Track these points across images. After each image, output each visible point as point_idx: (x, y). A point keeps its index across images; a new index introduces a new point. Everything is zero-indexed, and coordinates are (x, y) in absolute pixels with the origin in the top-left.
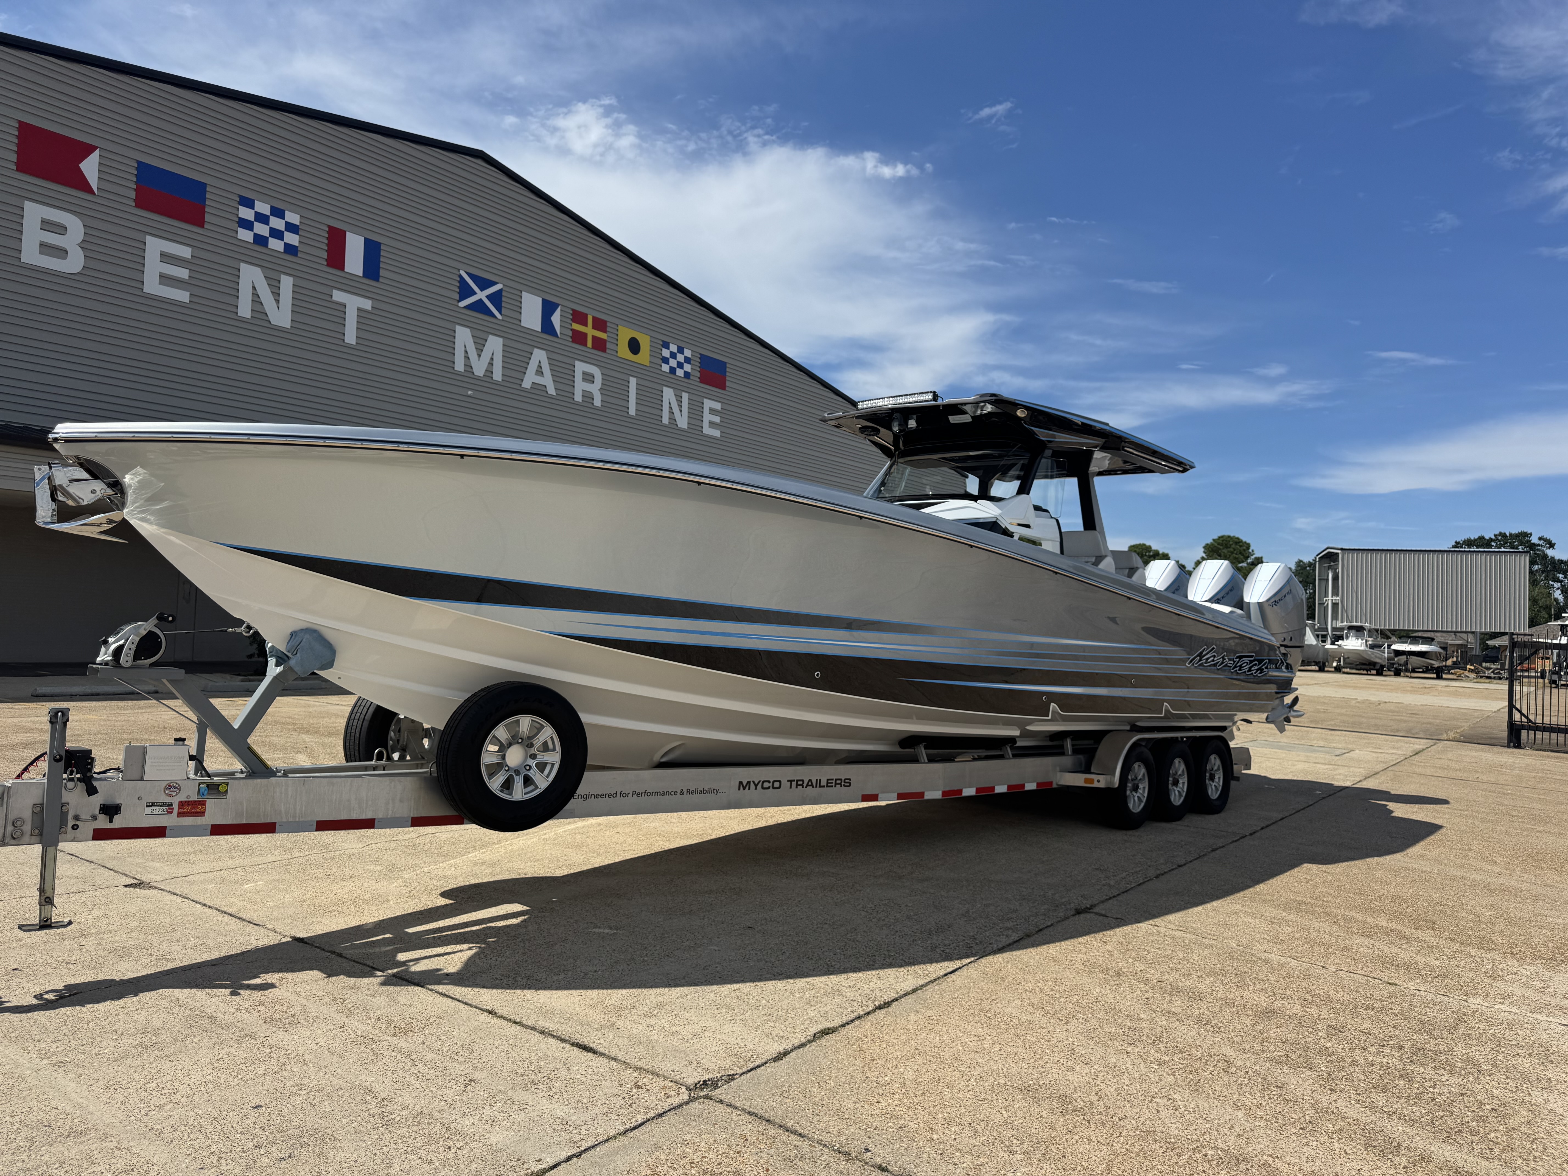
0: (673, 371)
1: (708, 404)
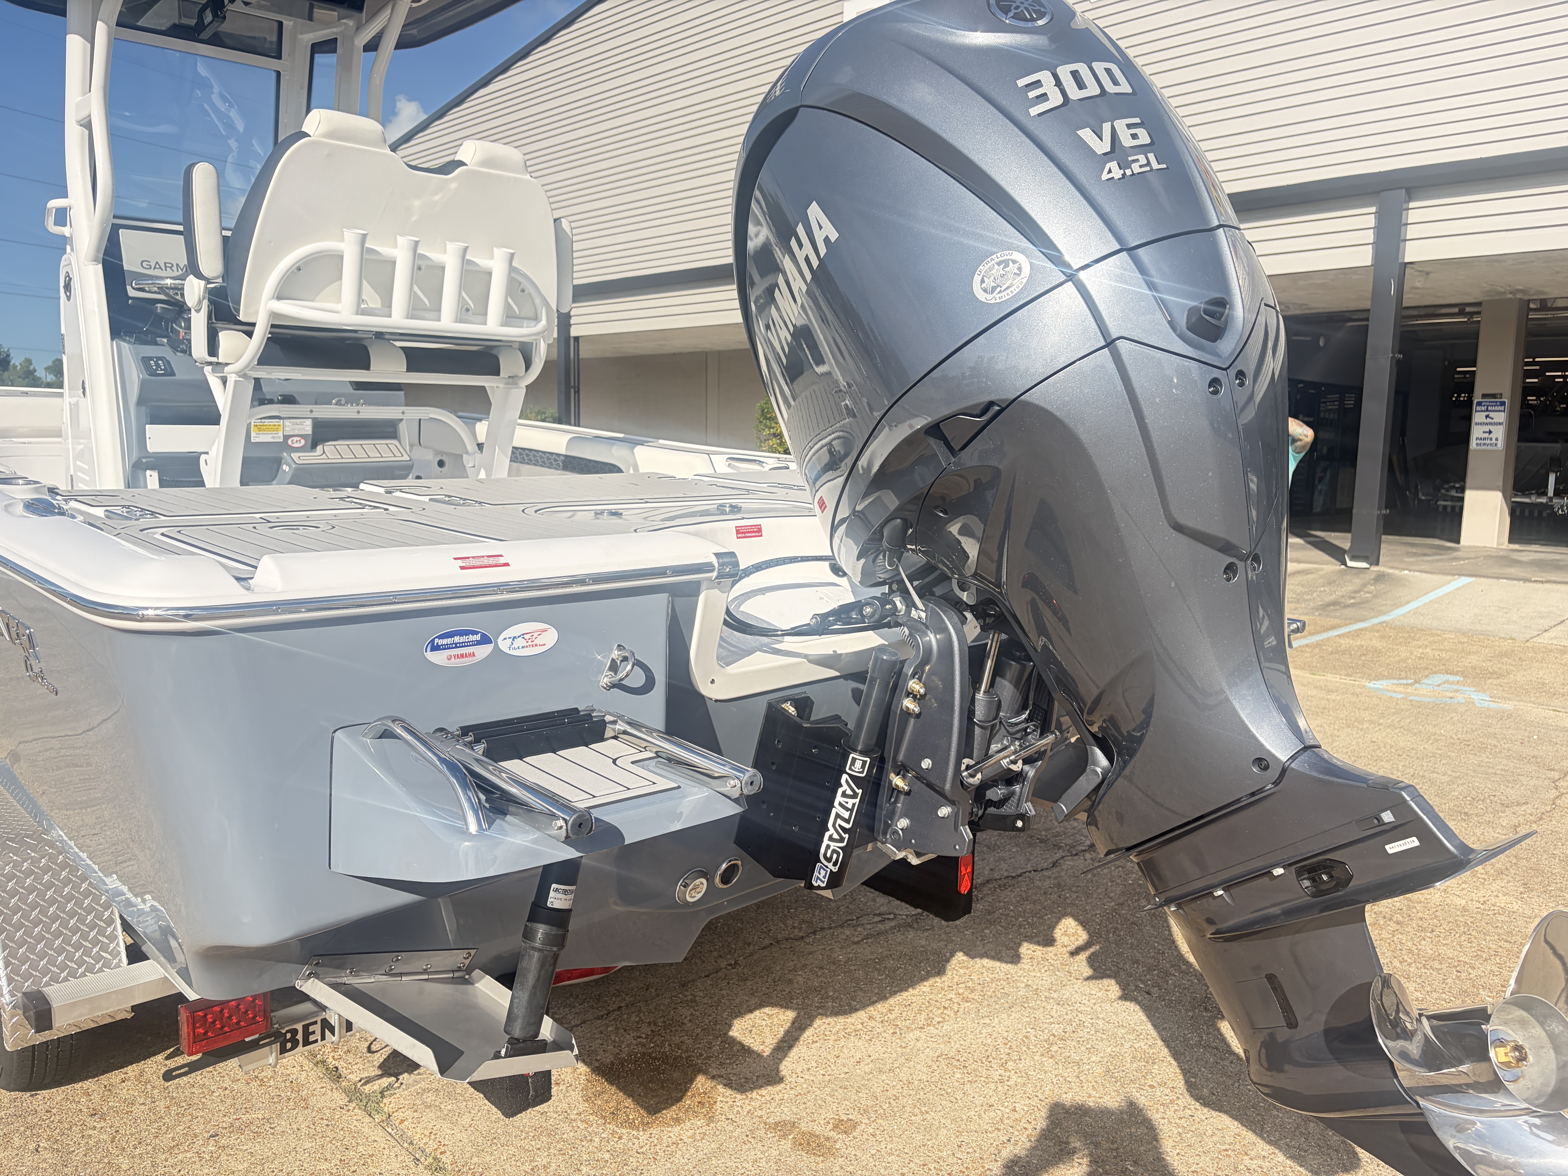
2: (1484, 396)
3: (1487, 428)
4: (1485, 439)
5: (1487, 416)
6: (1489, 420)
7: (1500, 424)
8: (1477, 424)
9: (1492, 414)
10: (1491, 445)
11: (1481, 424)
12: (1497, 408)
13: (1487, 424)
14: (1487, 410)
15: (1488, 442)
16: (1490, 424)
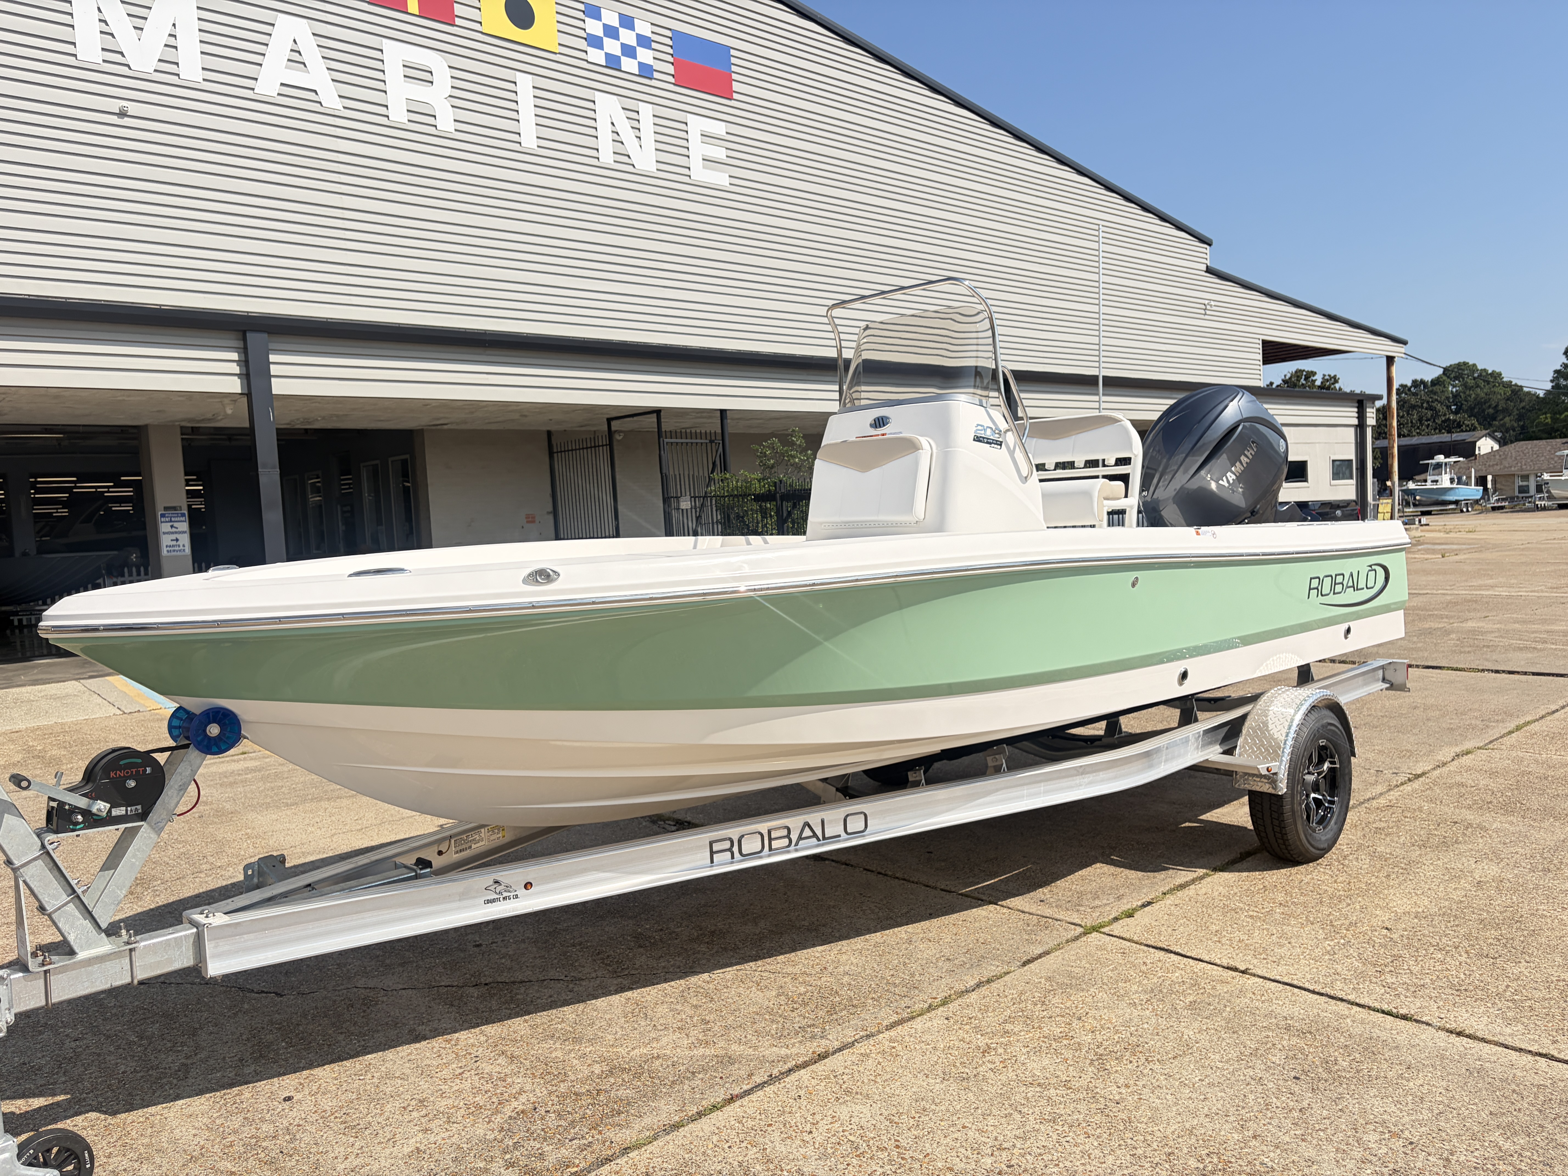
0: (613, 62)
1: (696, 125)
2: (166, 509)
3: (174, 537)
4: (173, 546)
5: (172, 526)
6: (174, 530)
7: (184, 532)
8: (164, 533)
9: (175, 524)
10: (180, 551)
11: (167, 533)
12: (178, 519)
13: (172, 533)
14: (171, 521)
15: (177, 548)
16: (176, 533)
